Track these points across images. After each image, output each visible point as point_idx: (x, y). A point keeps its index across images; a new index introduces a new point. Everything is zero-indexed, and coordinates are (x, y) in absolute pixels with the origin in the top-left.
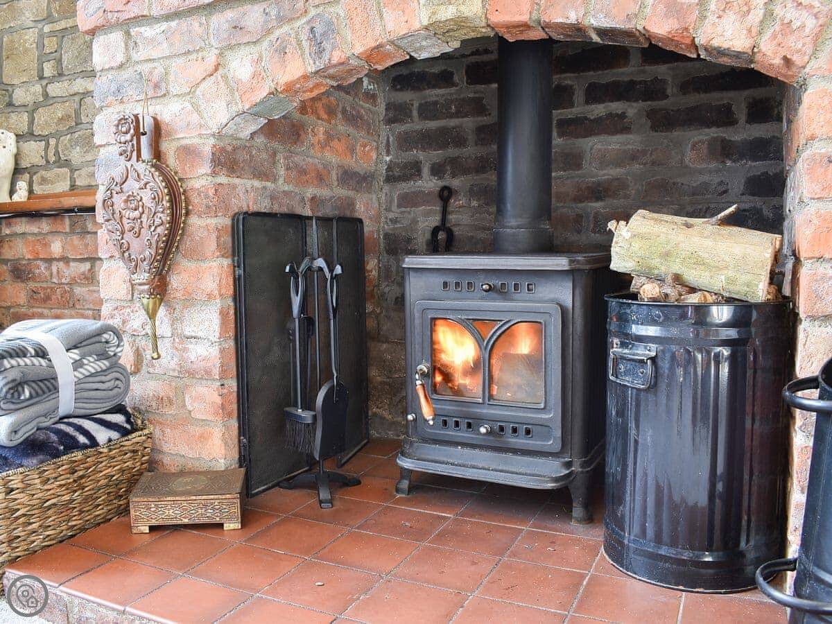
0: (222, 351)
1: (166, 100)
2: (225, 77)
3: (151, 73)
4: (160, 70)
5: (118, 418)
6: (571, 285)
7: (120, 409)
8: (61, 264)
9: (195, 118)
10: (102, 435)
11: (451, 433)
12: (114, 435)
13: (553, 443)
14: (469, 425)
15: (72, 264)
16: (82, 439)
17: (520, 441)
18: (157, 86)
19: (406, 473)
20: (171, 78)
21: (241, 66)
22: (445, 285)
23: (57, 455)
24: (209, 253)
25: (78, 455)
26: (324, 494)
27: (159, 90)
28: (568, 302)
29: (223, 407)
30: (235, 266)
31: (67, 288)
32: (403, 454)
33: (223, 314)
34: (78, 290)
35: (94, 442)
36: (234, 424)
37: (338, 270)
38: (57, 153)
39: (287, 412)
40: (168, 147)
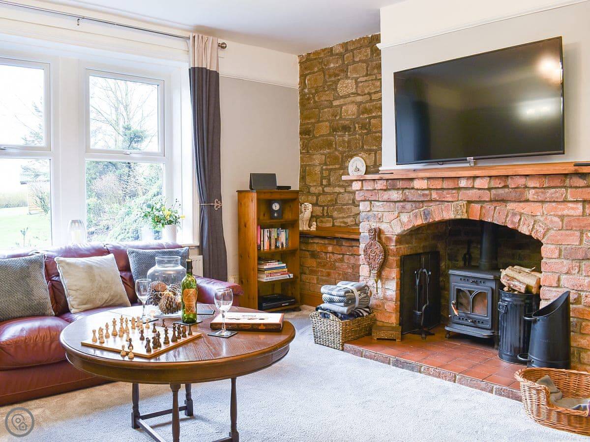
0: (396, 293)
1: (382, 223)
2: (400, 220)
3: (378, 215)
4: (380, 214)
5: (368, 310)
6: (495, 283)
7: (368, 307)
8: (331, 254)
9: (391, 230)
10: (365, 314)
11: (461, 321)
12: (367, 314)
13: (489, 326)
14: (466, 319)
15: (335, 255)
16: (361, 314)
17: (480, 325)
18: (380, 219)
19: (449, 332)
20: (384, 217)
21: (404, 218)
22: (461, 279)
23: (356, 318)
24: (394, 267)
25: (359, 318)
26: (423, 336)
27: (380, 220)
28: (494, 287)
29: (396, 309)
30: (401, 270)
31: (333, 263)
32: (447, 326)
33: (397, 283)
34: (337, 264)
35: (363, 316)
36: (399, 314)
37: (430, 273)
38: (327, 212)
39: (414, 312)
40: (383, 236)
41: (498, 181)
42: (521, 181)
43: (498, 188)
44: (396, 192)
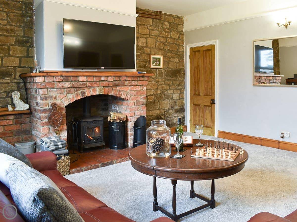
1: (56, 100)
2: (67, 98)
3: (53, 96)
9: (62, 103)
14: (92, 140)
20: (57, 97)
21: (70, 96)
41: (117, 78)
42: (125, 78)
43: (117, 81)
44: (67, 83)
